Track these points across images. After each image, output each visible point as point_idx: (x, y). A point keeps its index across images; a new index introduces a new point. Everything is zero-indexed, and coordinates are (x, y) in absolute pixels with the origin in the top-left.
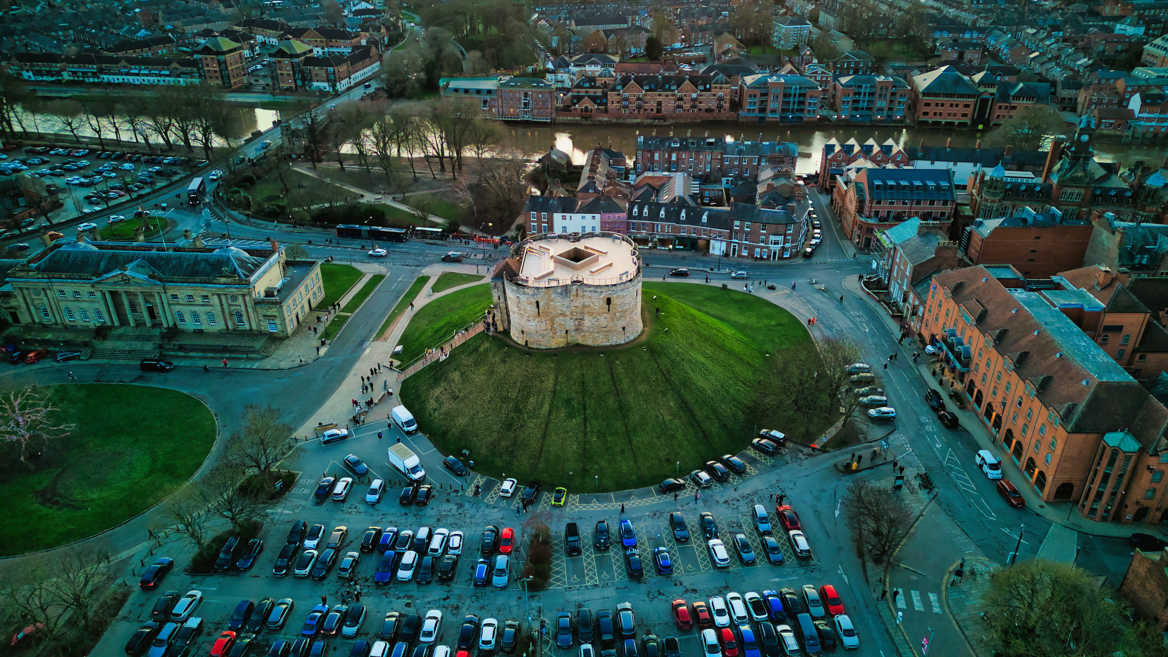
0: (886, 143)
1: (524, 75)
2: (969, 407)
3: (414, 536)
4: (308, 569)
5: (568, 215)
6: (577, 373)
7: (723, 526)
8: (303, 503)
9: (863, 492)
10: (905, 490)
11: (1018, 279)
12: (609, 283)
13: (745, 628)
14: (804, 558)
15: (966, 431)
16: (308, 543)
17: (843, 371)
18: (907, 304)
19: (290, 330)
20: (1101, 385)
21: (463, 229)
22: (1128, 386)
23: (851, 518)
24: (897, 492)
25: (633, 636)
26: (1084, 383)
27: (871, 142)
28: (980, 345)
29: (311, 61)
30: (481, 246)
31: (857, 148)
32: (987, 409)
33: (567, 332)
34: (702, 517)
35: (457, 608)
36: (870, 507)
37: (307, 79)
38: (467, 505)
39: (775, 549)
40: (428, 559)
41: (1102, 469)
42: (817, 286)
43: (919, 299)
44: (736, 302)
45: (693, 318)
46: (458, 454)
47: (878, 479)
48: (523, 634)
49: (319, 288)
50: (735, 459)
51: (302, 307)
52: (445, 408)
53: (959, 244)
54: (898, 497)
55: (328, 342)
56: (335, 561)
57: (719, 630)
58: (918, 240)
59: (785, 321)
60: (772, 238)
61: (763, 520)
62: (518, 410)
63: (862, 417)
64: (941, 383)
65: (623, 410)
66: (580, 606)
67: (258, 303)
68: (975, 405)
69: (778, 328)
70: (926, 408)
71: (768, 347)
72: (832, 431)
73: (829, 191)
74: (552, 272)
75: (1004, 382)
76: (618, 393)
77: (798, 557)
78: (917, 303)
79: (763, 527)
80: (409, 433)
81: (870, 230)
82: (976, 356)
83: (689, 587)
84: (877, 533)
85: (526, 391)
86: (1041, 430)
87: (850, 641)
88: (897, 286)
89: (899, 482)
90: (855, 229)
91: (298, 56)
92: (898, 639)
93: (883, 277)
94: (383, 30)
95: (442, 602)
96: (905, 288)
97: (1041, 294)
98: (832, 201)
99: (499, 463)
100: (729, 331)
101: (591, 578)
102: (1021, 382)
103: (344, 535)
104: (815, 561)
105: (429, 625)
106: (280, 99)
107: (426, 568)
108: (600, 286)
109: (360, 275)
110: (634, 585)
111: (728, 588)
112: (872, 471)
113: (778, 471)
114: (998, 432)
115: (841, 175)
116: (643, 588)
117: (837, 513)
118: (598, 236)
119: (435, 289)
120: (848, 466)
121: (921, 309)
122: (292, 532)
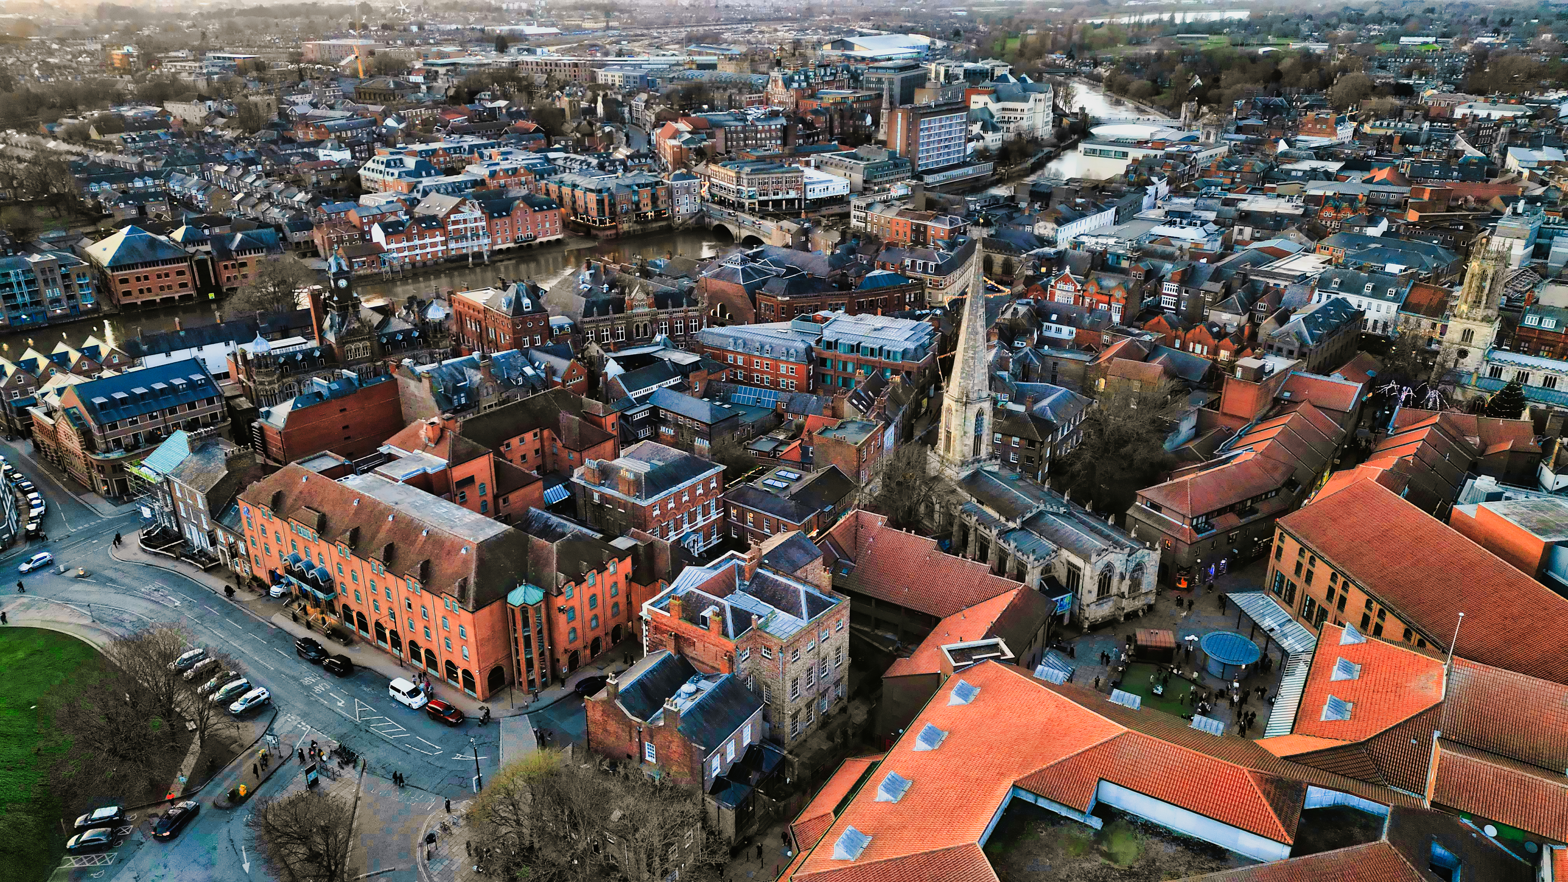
0: (85, 345)
2: (356, 638)
9: (270, 817)
10: (324, 781)
11: (343, 465)
15: (365, 668)
18: (219, 547)
20: (481, 546)
22: (506, 536)
24: (316, 790)
26: (463, 551)
27: (60, 348)
28: (336, 559)
32: (377, 631)
36: (289, 830)
41: (520, 635)
42: (71, 574)
43: (231, 533)
47: (283, 788)
53: (253, 446)
54: (319, 795)
58: (195, 459)
63: (224, 719)
64: (309, 626)
68: (362, 633)
69: (32, 659)
70: (305, 667)
71: (28, 695)
72: (190, 762)
73: (26, 433)
75: (381, 590)
78: (232, 540)
81: (117, 468)
82: (336, 575)
86: (444, 625)
88: (194, 529)
89: (313, 775)
90: (95, 473)
93: (168, 524)
96: (206, 527)
97: (376, 472)
98: (36, 445)
102: (399, 581)
112: (270, 781)
113: (131, 864)
114: (401, 651)
115: (35, 405)
117: (246, 867)
120: (234, 794)
121: (241, 545)
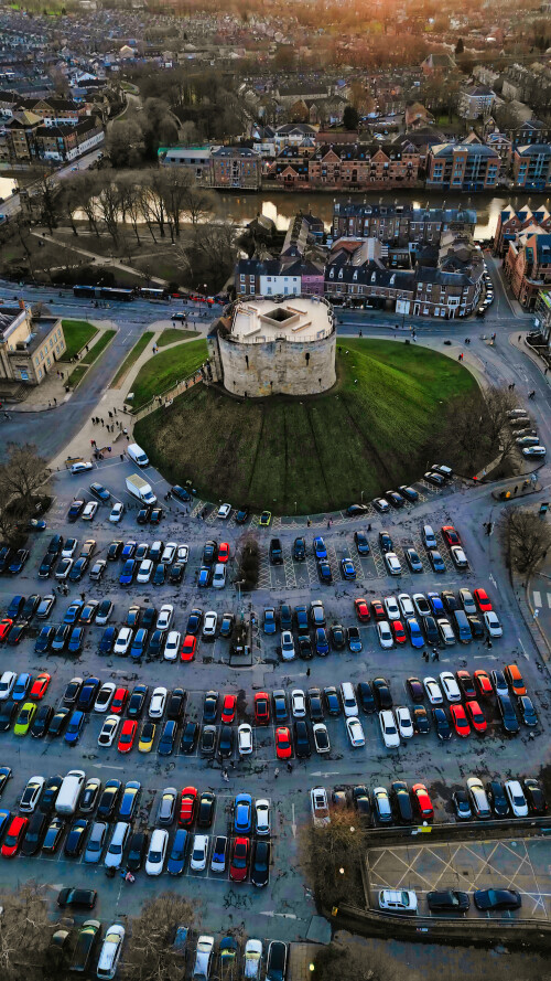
1: (233, 144)
3: (149, 549)
4: (66, 573)
5: (273, 277)
6: (280, 419)
7: (397, 542)
8: (60, 521)
9: (514, 516)
10: (549, 515)
12: (308, 340)
13: (413, 621)
14: (462, 569)
16: (66, 553)
17: (504, 416)
19: (39, 379)
21: (182, 289)
23: (502, 537)
24: (542, 516)
25: (323, 626)
27: (542, 209)
29: (43, 131)
30: (198, 305)
31: (529, 215)
33: (271, 383)
34: (381, 535)
35: (185, 603)
36: (519, 528)
37: (40, 148)
38: (191, 525)
39: (439, 561)
40: (161, 566)
42: (487, 342)
44: (417, 355)
45: (380, 371)
46: (183, 484)
47: (527, 505)
48: (238, 623)
49: (62, 343)
50: (410, 489)
51: (48, 359)
52: (171, 446)
54: (542, 519)
55: (71, 389)
56: (88, 566)
57: (391, 622)
59: (457, 372)
60: (450, 298)
61: (430, 538)
62: (231, 449)
63: (518, 454)
65: (318, 450)
66: (282, 602)
67: (11, 355)
69: (452, 379)
71: (442, 395)
72: (492, 466)
73: (502, 255)
74: (259, 331)
76: (313, 434)
77: (457, 567)
79: (430, 543)
80: (142, 466)
81: (535, 291)
83: (369, 589)
84: (523, 549)
85: (238, 433)
87: (494, 632)
89: (544, 508)
90: (523, 290)
91: (31, 127)
92: (534, 630)
93: (544, 334)
94: (106, 100)
95: (173, 599)
98: (504, 264)
99: (216, 491)
100: (409, 381)
101: (291, 582)
103: (94, 547)
104: (471, 570)
105: (163, 616)
106: (17, 167)
107: (160, 573)
108: (300, 343)
109: (95, 331)
110: (324, 587)
111: (399, 590)
112: (523, 498)
113: (445, 499)
115: (514, 240)
116: (332, 590)
118: (298, 297)
119: (159, 343)
120: (503, 494)
122: (51, 544)
